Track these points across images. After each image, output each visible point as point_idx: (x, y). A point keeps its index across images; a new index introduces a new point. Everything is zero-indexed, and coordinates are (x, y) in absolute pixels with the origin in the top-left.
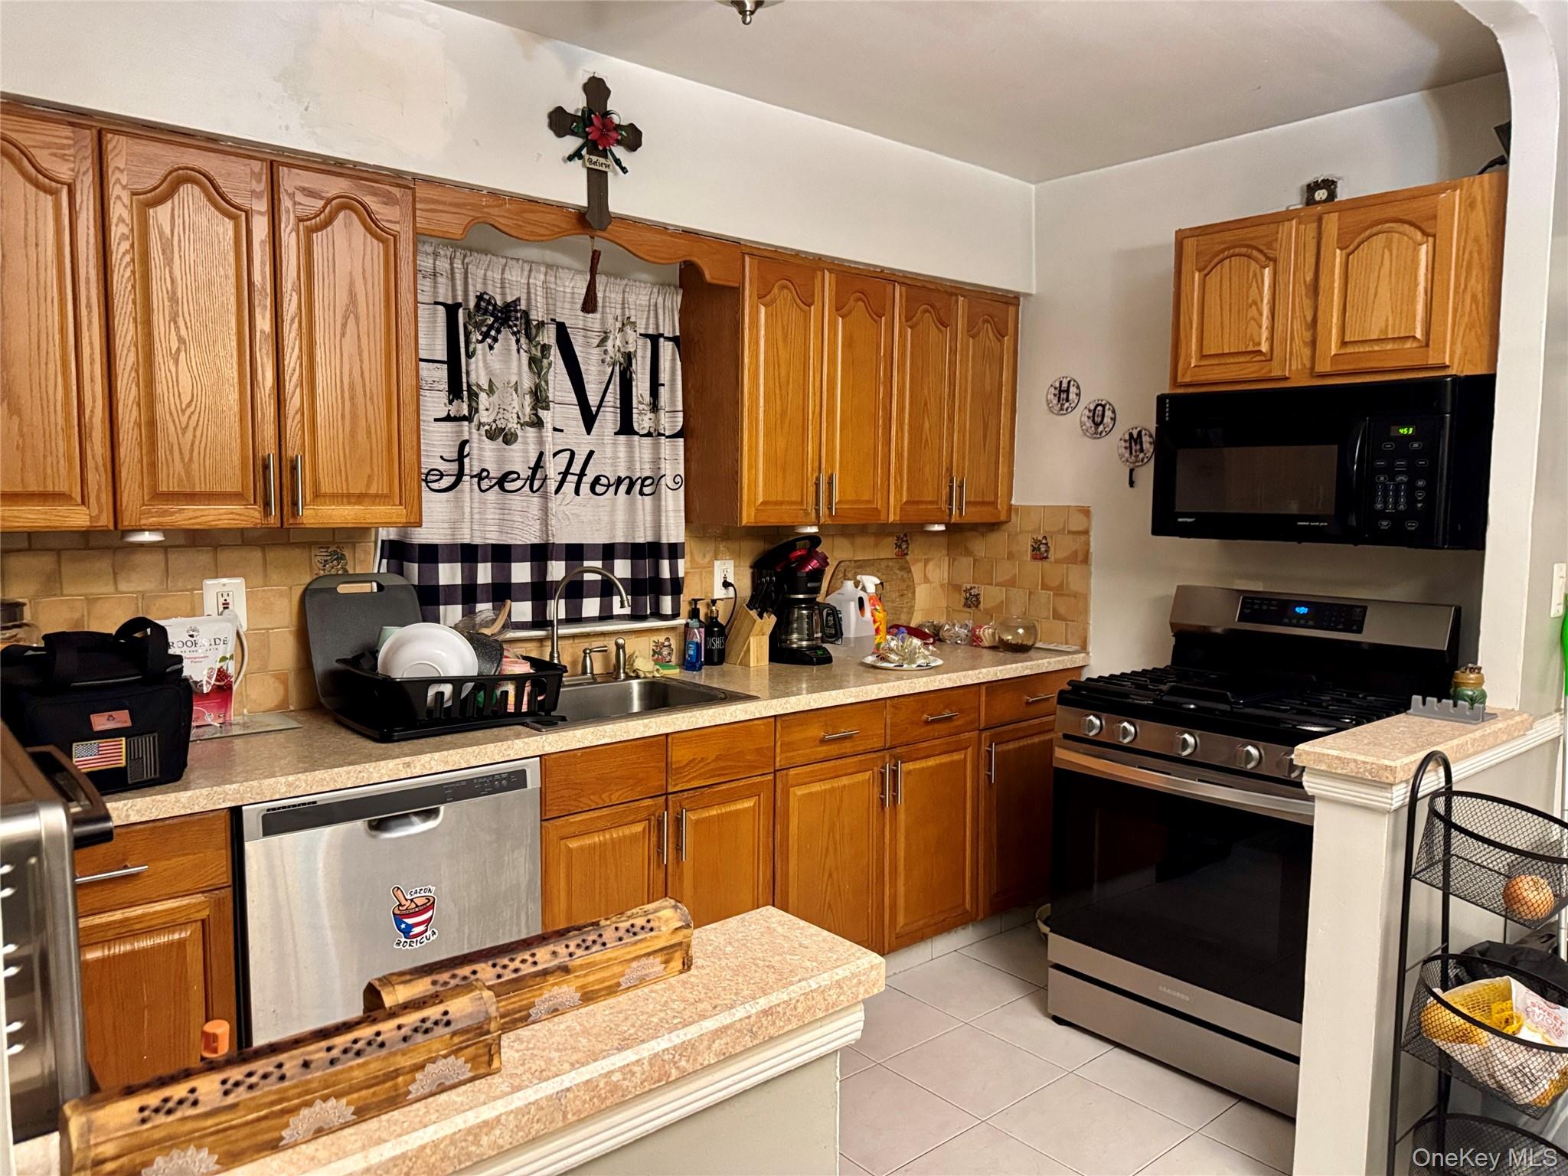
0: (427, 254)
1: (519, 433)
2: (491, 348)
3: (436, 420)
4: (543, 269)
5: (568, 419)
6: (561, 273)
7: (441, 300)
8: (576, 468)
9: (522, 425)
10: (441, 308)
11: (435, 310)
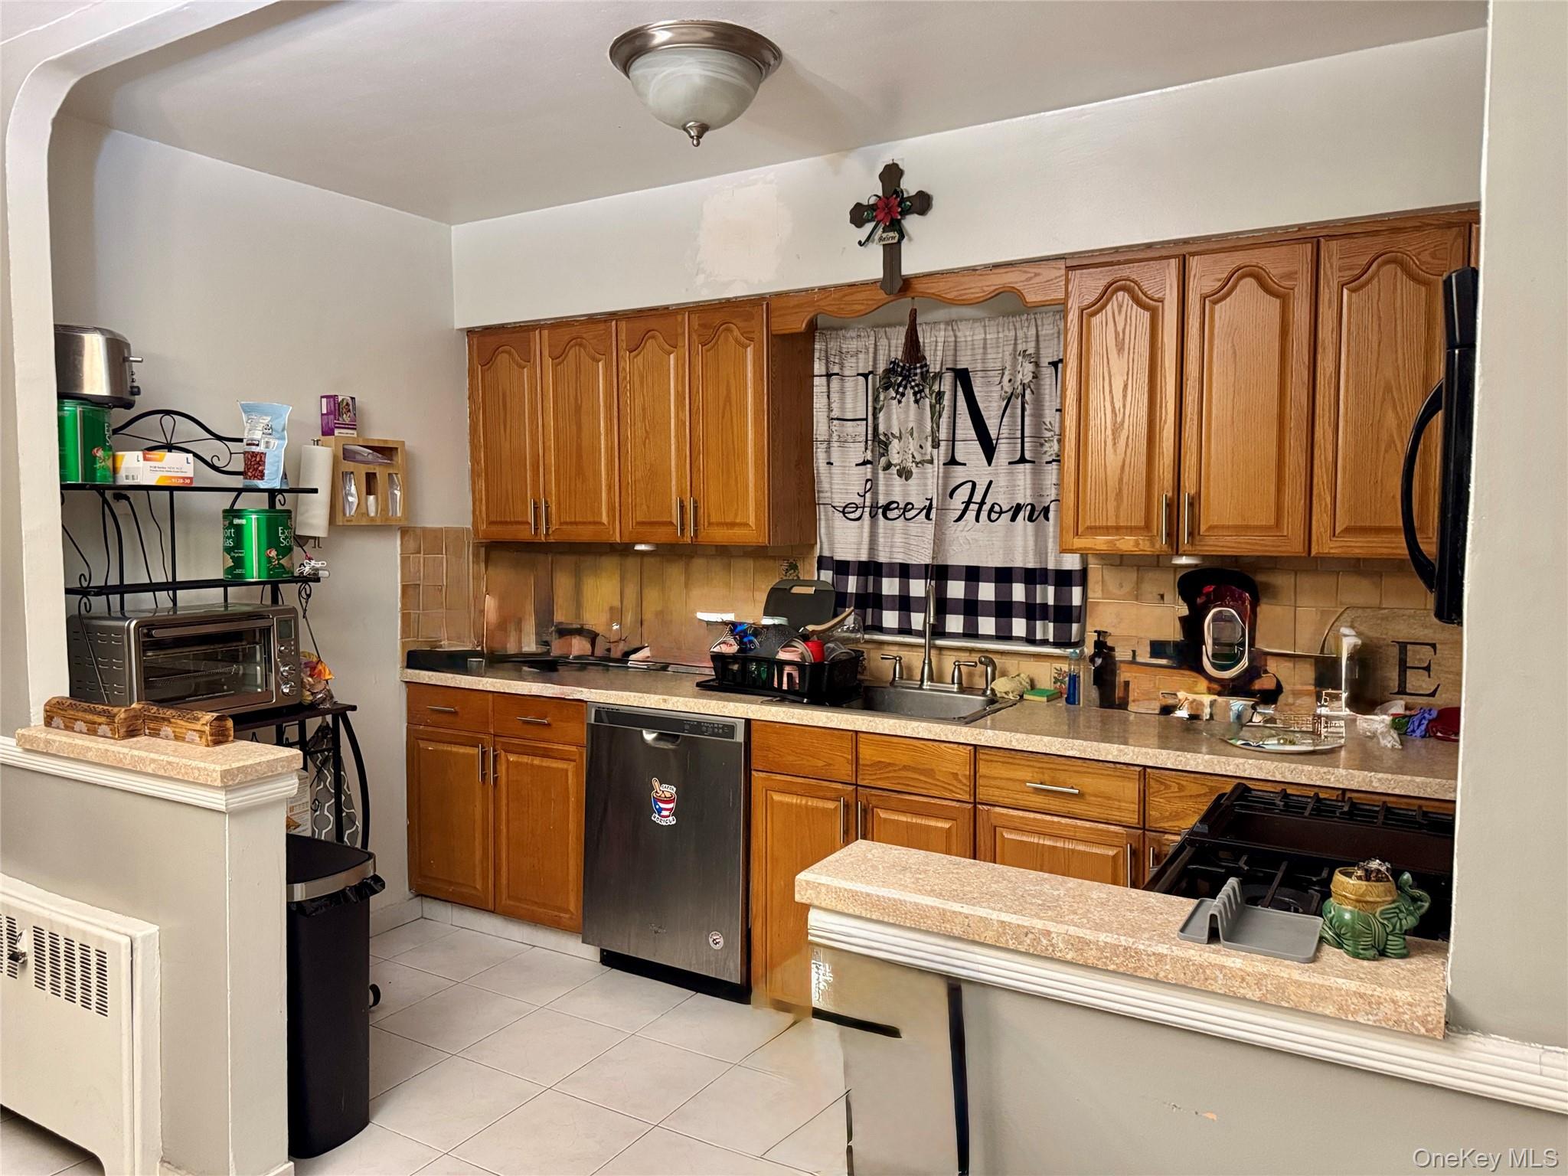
0: (852, 338)
1: (914, 470)
2: (900, 402)
3: (857, 465)
4: (942, 326)
5: (969, 453)
6: (962, 326)
7: (861, 372)
8: (977, 498)
9: (917, 463)
10: (860, 377)
11: (857, 380)
